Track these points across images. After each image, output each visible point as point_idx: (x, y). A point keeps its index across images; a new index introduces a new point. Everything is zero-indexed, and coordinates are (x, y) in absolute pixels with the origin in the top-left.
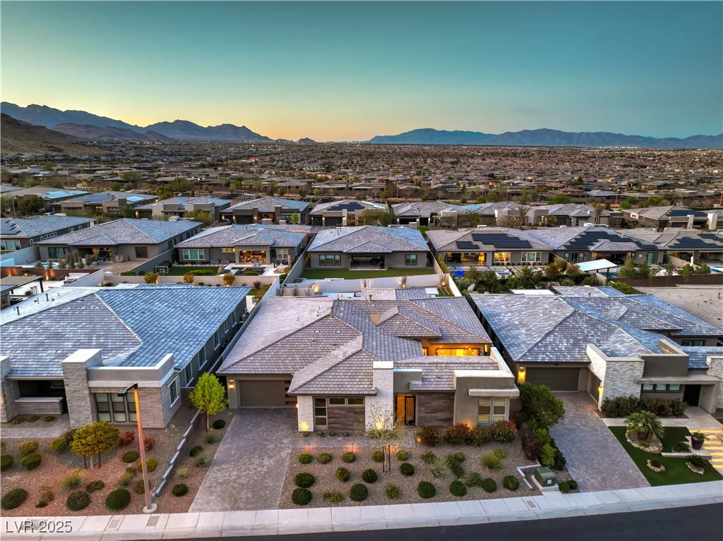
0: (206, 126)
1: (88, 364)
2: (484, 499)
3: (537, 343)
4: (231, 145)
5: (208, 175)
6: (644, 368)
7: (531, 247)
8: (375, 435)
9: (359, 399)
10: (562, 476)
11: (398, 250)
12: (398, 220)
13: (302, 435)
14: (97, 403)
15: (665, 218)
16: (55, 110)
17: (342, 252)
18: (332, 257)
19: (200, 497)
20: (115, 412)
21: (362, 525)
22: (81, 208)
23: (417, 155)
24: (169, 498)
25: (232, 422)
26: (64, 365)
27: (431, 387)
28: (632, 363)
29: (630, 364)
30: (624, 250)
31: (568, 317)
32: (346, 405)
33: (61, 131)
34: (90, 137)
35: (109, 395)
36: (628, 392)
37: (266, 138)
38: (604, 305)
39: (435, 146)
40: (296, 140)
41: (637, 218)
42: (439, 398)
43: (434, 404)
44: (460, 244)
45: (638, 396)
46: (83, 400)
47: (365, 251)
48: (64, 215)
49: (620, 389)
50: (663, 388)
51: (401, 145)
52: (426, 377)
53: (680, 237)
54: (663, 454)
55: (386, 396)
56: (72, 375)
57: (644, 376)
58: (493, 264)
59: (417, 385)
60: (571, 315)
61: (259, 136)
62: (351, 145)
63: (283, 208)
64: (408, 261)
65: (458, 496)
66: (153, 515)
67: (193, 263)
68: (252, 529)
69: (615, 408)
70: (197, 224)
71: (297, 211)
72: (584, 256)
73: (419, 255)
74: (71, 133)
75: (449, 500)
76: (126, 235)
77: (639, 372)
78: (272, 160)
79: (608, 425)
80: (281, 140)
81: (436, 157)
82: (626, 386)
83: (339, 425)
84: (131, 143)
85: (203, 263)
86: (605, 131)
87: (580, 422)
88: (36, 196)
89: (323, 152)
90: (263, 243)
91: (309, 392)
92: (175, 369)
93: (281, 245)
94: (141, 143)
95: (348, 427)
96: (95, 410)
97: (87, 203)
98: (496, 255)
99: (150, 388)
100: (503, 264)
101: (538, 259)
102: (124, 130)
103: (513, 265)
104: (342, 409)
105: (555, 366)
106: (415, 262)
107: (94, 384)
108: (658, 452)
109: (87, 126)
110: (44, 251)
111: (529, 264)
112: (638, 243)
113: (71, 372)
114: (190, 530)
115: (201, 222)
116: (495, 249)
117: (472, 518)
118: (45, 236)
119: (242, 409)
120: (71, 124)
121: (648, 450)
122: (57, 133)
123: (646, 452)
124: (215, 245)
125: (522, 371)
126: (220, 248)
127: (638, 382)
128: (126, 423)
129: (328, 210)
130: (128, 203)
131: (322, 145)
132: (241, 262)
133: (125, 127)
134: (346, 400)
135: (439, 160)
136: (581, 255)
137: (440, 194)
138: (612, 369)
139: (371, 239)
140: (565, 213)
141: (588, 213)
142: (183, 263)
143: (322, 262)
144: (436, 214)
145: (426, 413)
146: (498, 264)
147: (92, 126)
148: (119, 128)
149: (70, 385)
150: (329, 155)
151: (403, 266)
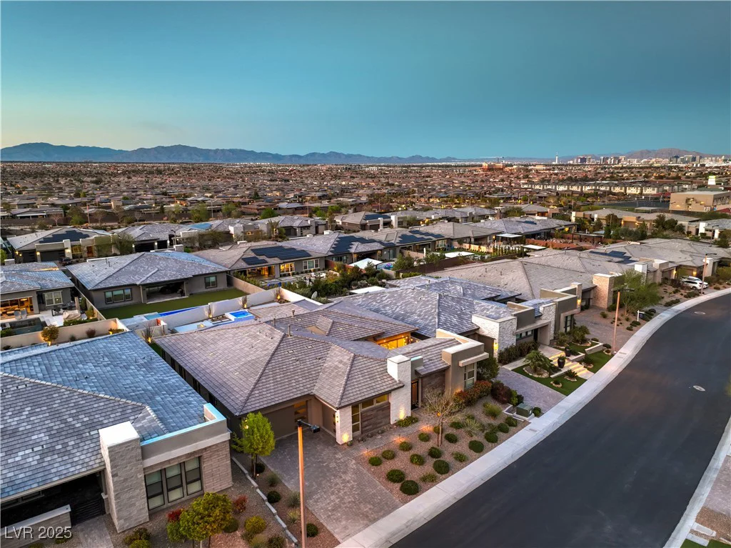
6: (517, 322)
7: (310, 256)
8: (401, 424)
11: (197, 273)
12: (156, 244)
13: (346, 446)
14: (147, 486)
15: (364, 222)
18: (120, 292)
19: (332, 527)
20: (170, 490)
24: (308, 542)
25: (265, 462)
26: (112, 449)
27: (433, 368)
29: (511, 321)
30: (375, 249)
31: (439, 300)
32: (375, 404)
35: (164, 471)
36: (510, 343)
41: (341, 223)
42: (436, 377)
43: (433, 383)
44: (247, 260)
45: (515, 344)
46: (136, 488)
47: (162, 280)
49: (506, 342)
50: (525, 335)
52: (423, 362)
53: (400, 235)
54: (553, 376)
56: (123, 460)
58: (281, 276)
59: (422, 369)
64: (207, 285)
65: (495, 442)
69: (508, 356)
72: (347, 258)
73: (219, 275)
75: (493, 447)
77: (515, 327)
79: (510, 369)
82: (509, 339)
83: (371, 427)
86: (238, 148)
90: (28, 287)
91: (347, 403)
93: (50, 287)
95: (379, 425)
98: (282, 266)
100: (289, 275)
101: (317, 266)
103: (298, 274)
104: (372, 410)
106: (215, 284)
107: (150, 462)
108: (549, 376)
111: (310, 271)
112: (381, 242)
113: (122, 456)
116: (282, 261)
123: (545, 378)
128: (165, 506)
129: (40, 242)
134: (374, 401)
136: (345, 258)
138: (502, 328)
139: (159, 266)
140: (289, 225)
141: (309, 222)
143: (108, 301)
144: (173, 236)
146: (285, 275)
149: (119, 474)
151: (203, 290)
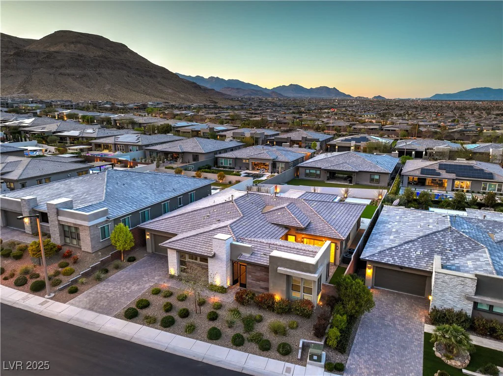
0: (309, 88)
1: (59, 206)
2: (254, 354)
3: (392, 248)
4: (323, 100)
5: (285, 117)
6: (477, 286)
7: (493, 179)
9: (205, 259)
10: (338, 358)
11: (365, 170)
13: (171, 277)
14: (64, 231)
16: (222, 80)
17: (320, 168)
18: (314, 172)
19: (80, 297)
20: (73, 238)
21: (151, 343)
22: (189, 132)
23: (466, 108)
24: (65, 293)
25: (141, 260)
26: (48, 204)
27: (254, 260)
28: (463, 279)
29: (461, 279)
31: (439, 232)
32: (198, 261)
33: (224, 92)
34: (238, 95)
35: (69, 227)
36: (458, 306)
37: (349, 96)
38: (494, 228)
39: (491, 101)
40: (371, 97)
42: (261, 270)
43: (258, 274)
44: (423, 171)
45: (469, 313)
46: (55, 227)
47: (338, 169)
48: (172, 135)
49: (449, 302)
50: (487, 308)
51: (455, 100)
52: (256, 252)
54: (464, 371)
55: (221, 260)
56: (51, 211)
57: (477, 293)
58: (453, 190)
59: (246, 257)
60: (442, 231)
61: (344, 94)
62: (413, 101)
63: (308, 138)
64: (372, 180)
65: (235, 345)
66: (48, 300)
67: (224, 167)
68: (86, 324)
69: (439, 317)
70: (241, 144)
71: (317, 140)
73: (382, 175)
74: (228, 93)
75: (227, 346)
76: (190, 147)
77: (471, 289)
78: (347, 110)
79: (425, 330)
80: (359, 97)
81: (484, 110)
82: (456, 299)
84: (260, 99)
85: (230, 168)
87: (400, 321)
88: (169, 124)
89: (387, 105)
90: (268, 157)
92: (107, 218)
93: (279, 160)
94: (266, 99)
96: (63, 234)
97: (193, 130)
98: (457, 182)
99: (85, 226)
101: (499, 190)
102: (259, 91)
104: (193, 263)
105: (400, 270)
106: (378, 181)
107: (60, 218)
108: (460, 368)
109: (238, 89)
110: (148, 153)
113: (51, 209)
114: (56, 313)
115: (244, 143)
116: (457, 178)
117: (231, 364)
118: (152, 145)
119: (154, 254)
120: (229, 87)
121: (449, 362)
122: (220, 93)
123: (447, 365)
124: (239, 157)
125: (370, 268)
126: (241, 159)
127: (468, 298)
128: (77, 246)
130: (215, 130)
131: (390, 100)
132: (253, 169)
133: (260, 89)
134: (199, 258)
135: (486, 112)
137: (457, 136)
138: (440, 280)
139: (348, 161)
142: (219, 167)
143: (307, 175)
144: (431, 149)
145: (252, 280)
146: (457, 191)
147: (240, 89)
148: (256, 89)
149: (50, 217)
150: (391, 107)
151: (368, 183)
